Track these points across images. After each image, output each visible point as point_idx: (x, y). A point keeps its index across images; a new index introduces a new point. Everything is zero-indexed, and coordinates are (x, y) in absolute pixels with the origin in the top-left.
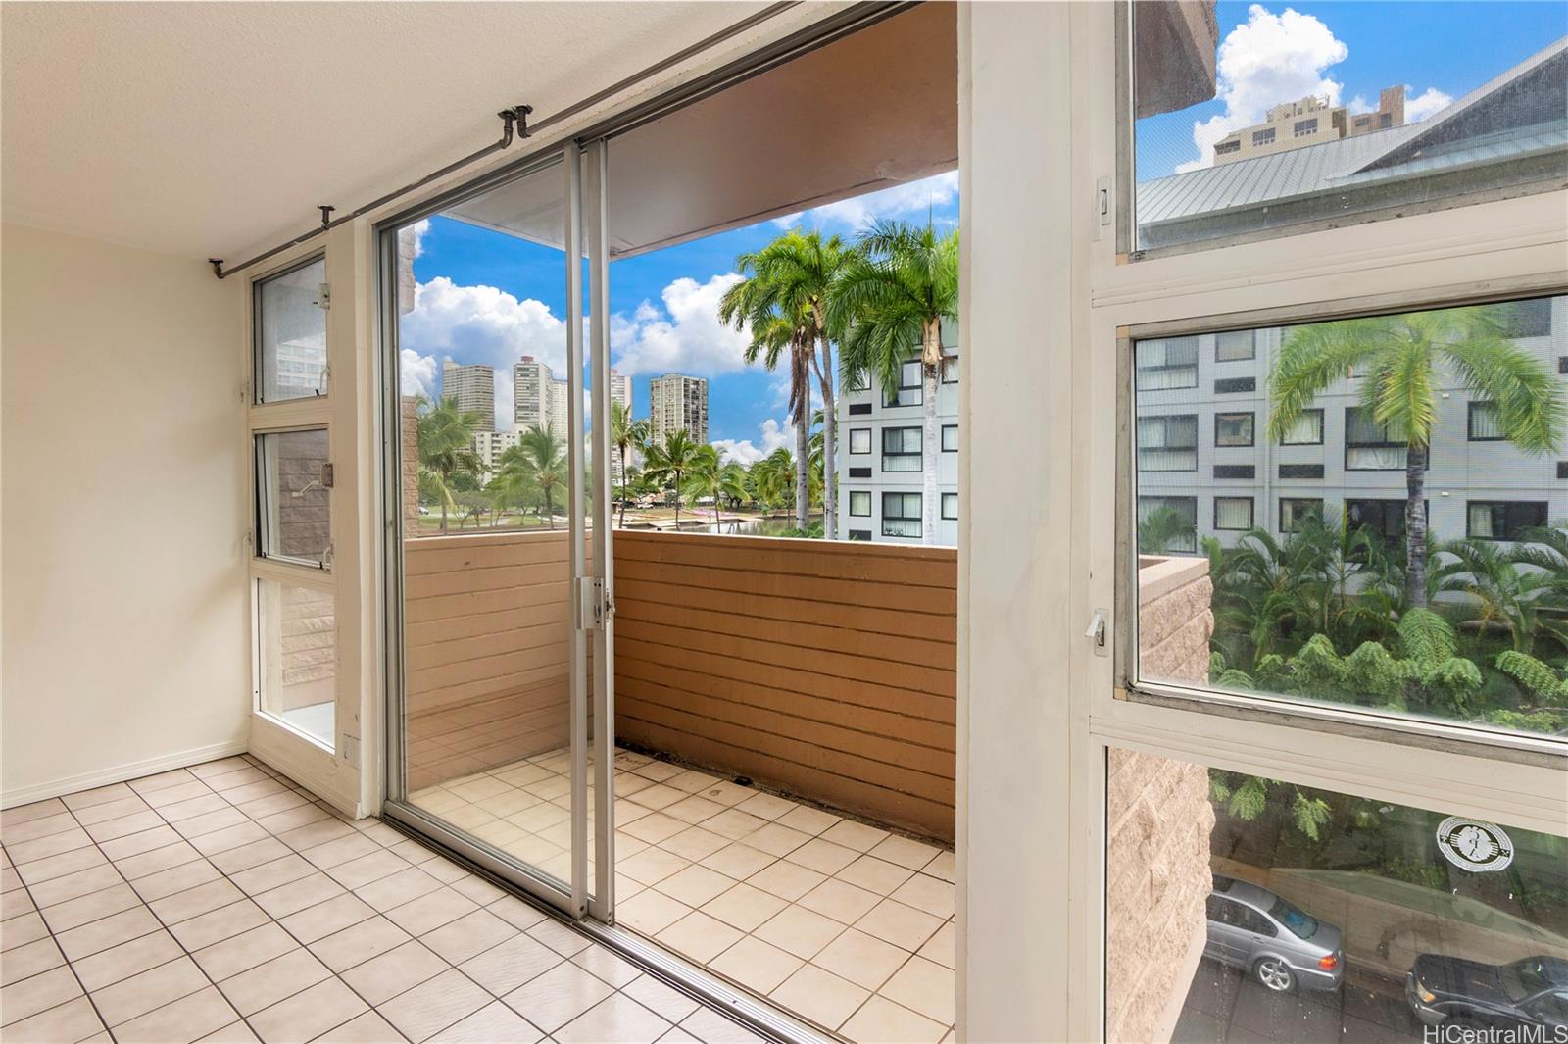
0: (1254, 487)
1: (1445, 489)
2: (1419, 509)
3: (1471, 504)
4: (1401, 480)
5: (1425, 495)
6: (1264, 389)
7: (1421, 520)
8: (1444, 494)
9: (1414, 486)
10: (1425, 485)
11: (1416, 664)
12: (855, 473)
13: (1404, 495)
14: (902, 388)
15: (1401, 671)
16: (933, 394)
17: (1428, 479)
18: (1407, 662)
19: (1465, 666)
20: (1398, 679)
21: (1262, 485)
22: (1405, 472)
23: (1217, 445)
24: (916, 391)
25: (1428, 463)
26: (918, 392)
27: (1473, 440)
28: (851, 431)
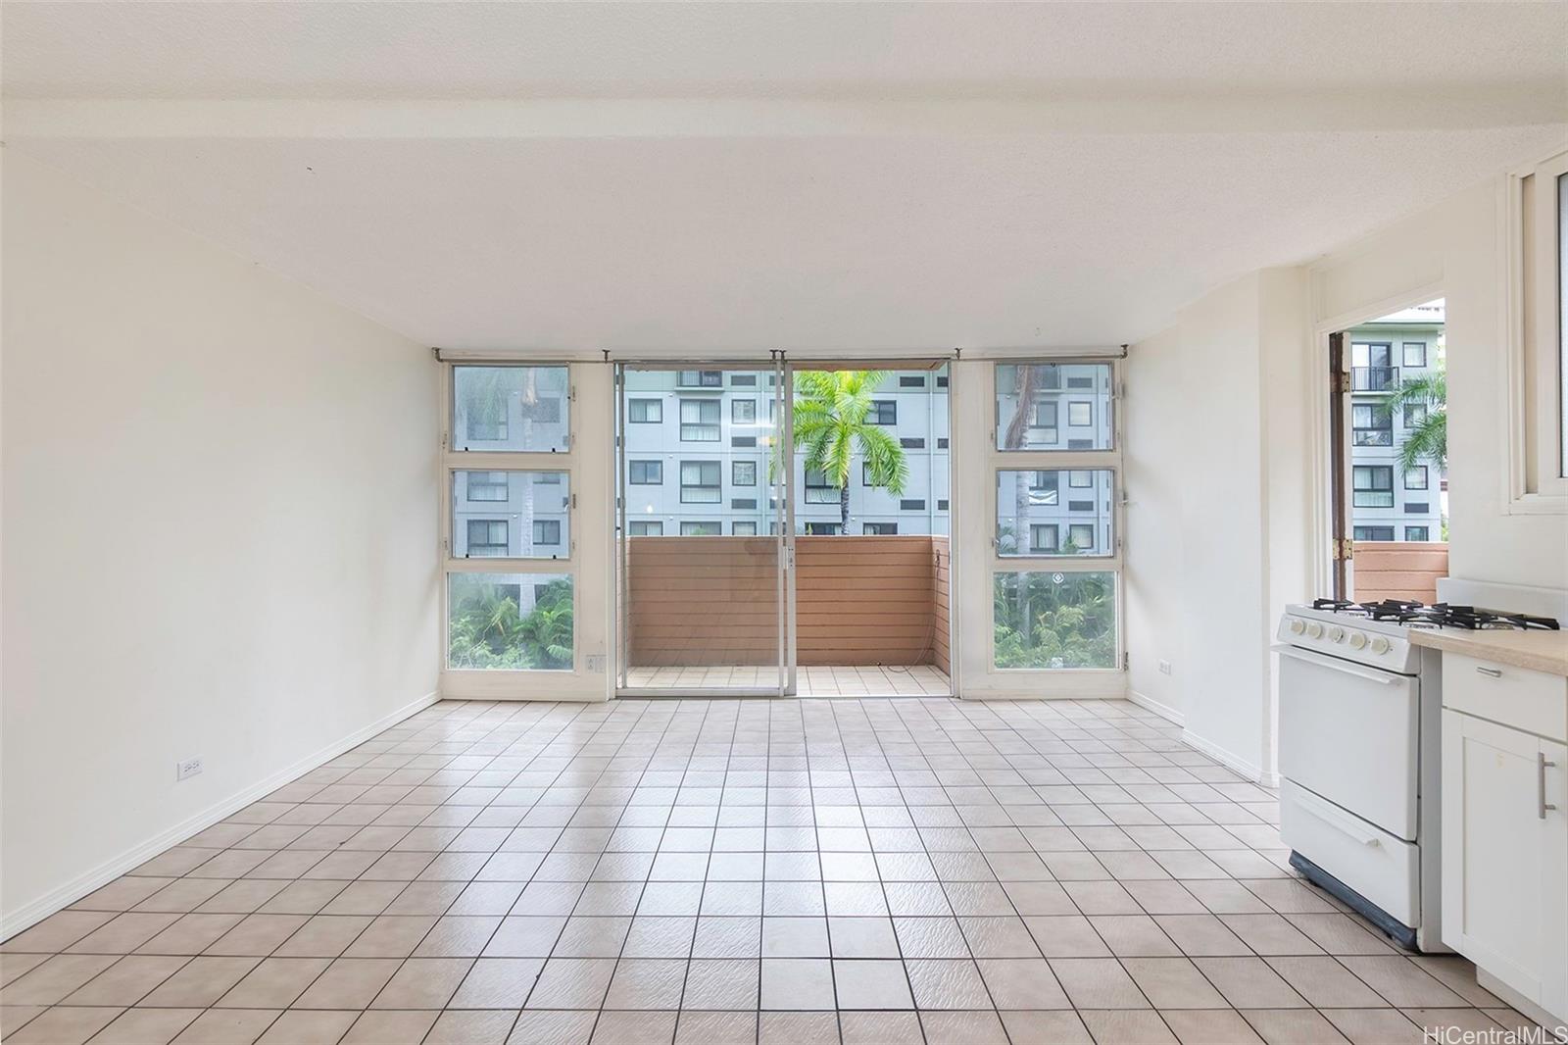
0: (756, 515)
3: (865, 525)
6: (761, 444)
9: (845, 514)
16: (530, 433)
21: (760, 513)
23: (733, 484)
25: (851, 500)
27: (866, 485)
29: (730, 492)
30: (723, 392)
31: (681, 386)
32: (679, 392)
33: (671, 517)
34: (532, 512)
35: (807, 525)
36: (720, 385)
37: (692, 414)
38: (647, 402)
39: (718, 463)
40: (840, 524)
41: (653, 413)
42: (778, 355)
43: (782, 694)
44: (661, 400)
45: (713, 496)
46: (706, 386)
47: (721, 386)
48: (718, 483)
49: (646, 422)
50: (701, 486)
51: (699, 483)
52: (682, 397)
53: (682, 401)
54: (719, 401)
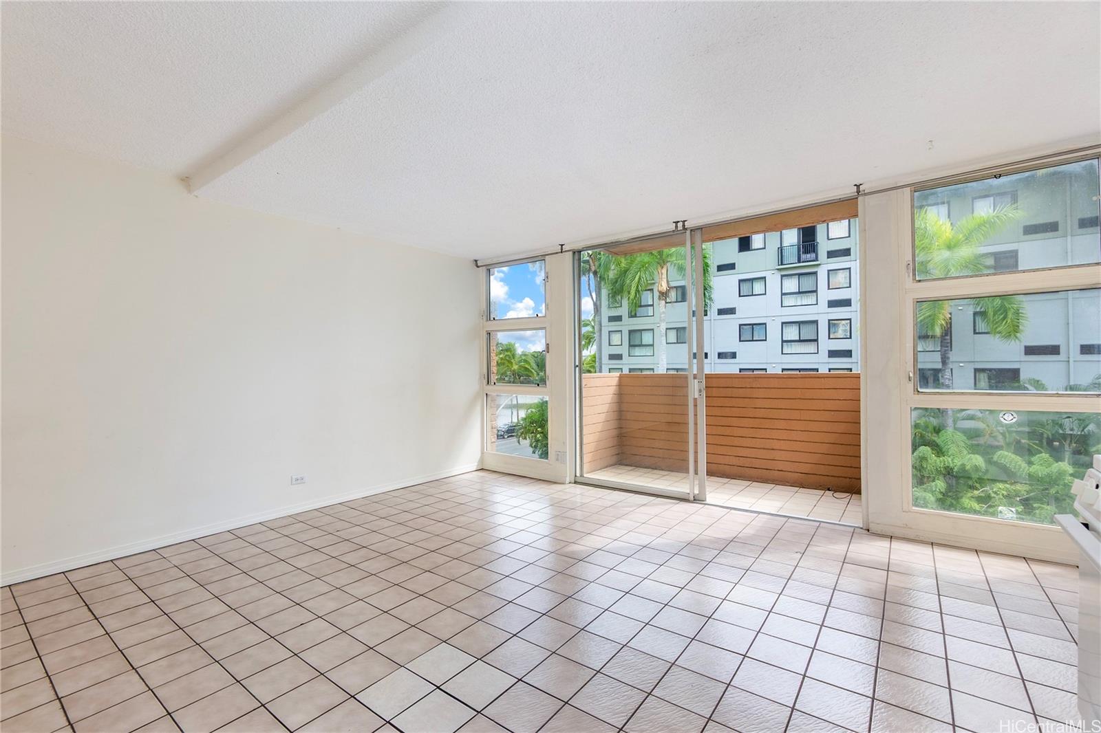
0: (852, 363)
1: (961, 362)
2: (947, 374)
3: (976, 370)
4: (937, 357)
5: (950, 366)
6: (856, 305)
7: (949, 380)
8: (961, 365)
9: (944, 361)
10: (951, 360)
11: (950, 459)
12: (612, 357)
13: (939, 366)
14: (641, 306)
15: (942, 464)
16: (664, 310)
17: (953, 356)
18: (946, 458)
19: (976, 459)
20: (940, 467)
21: (856, 361)
22: (940, 353)
23: (829, 338)
24: (649, 308)
25: (951, 347)
26: (650, 309)
27: (977, 333)
28: (609, 332)
29: (826, 344)
30: (820, 265)
31: (782, 264)
32: (780, 270)
33: (774, 365)
34: (665, 363)
36: (816, 259)
37: (791, 285)
38: (752, 280)
39: (816, 322)
40: (941, 369)
41: (758, 287)
42: (680, 225)
43: (692, 498)
44: (765, 278)
45: (811, 348)
46: (803, 262)
47: (818, 260)
48: (816, 338)
49: (753, 295)
50: (800, 341)
51: (798, 338)
52: (783, 273)
53: (782, 276)
54: (815, 273)
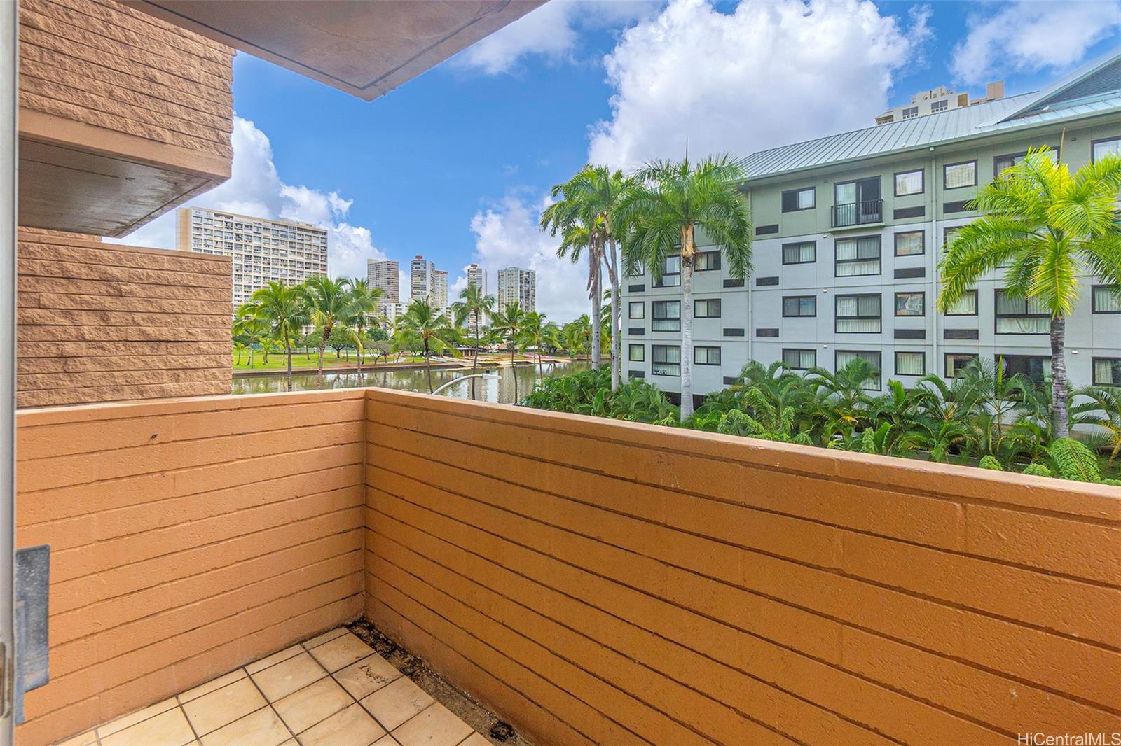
0: (925, 345)
2: (1061, 364)
3: (1095, 359)
4: (1046, 341)
5: (1065, 353)
6: (932, 275)
7: (1063, 371)
8: (1074, 351)
9: (1057, 346)
10: (1065, 345)
12: (633, 331)
13: (1047, 352)
14: (666, 274)
16: (688, 278)
21: (931, 344)
22: (1047, 335)
23: (896, 316)
24: (676, 276)
27: (1096, 312)
28: (630, 303)
29: (891, 322)
30: (884, 226)
31: (836, 226)
32: (832, 233)
33: (825, 346)
35: (997, 358)
36: (880, 220)
37: (848, 251)
38: (799, 246)
39: (879, 296)
40: (1050, 357)
41: (806, 254)
44: (815, 242)
45: (872, 326)
46: (862, 223)
47: (882, 222)
48: (879, 315)
49: (800, 263)
50: (859, 317)
51: (855, 315)
52: (837, 237)
53: (837, 241)
54: (879, 237)
